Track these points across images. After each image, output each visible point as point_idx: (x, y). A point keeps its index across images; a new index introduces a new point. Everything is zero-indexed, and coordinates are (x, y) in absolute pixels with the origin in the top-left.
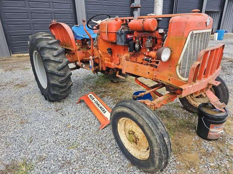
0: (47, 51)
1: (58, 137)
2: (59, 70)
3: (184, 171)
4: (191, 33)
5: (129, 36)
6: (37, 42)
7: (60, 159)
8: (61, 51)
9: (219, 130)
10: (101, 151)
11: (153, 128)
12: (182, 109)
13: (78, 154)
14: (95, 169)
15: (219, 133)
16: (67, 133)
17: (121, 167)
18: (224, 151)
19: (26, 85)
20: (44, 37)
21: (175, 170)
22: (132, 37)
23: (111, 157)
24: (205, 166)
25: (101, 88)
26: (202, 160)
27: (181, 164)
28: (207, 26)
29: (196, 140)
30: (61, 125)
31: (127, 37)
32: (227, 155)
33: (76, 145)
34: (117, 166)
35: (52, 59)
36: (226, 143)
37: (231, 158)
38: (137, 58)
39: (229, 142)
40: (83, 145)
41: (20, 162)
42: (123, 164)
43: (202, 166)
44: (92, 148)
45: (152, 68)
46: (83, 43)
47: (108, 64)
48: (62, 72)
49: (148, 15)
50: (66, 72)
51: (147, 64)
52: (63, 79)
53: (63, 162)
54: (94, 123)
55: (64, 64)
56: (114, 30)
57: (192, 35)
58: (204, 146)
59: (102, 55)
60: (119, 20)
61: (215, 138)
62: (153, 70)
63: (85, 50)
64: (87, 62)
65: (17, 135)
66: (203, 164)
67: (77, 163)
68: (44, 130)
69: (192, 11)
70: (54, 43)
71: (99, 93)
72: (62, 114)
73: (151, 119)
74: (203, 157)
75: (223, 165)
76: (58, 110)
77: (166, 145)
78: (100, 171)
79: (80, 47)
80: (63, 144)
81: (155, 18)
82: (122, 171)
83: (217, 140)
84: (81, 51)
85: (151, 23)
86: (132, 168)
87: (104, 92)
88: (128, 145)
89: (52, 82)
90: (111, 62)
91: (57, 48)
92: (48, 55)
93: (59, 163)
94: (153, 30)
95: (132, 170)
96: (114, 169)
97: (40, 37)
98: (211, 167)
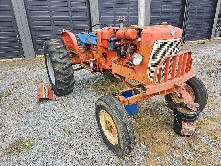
0: (55, 55)
1: (57, 123)
2: (64, 70)
3: (151, 158)
4: (156, 42)
5: (117, 43)
6: (48, 47)
7: (54, 140)
8: (66, 55)
9: (191, 127)
10: (87, 137)
11: (118, 118)
12: (168, 108)
13: (69, 137)
14: (79, 149)
15: (190, 130)
16: (64, 121)
17: (99, 150)
18: (194, 146)
19: (42, 82)
20: (54, 43)
21: (143, 157)
22: (120, 44)
23: (94, 142)
24: (171, 157)
25: (102, 86)
26: (170, 152)
27: (150, 153)
28: (172, 37)
29: (171, 135)
30: (61, 115)
31: (115, 43)
32: (195, 150)
33: (69, 131)
34: (96, 149)
35: (58, 61)
36: (198, 140)
37: (197, 152)
38: (123, 61)
39: (201, 140)
40: (75, 131)
41: (26, 139)
42: (101, 148)
43: (168, 157)
44: (81, 134)
45: (131, 70)
46: (87, 47)
47: (104, 65)
48: (66, 72)
49: (132, 26)
50: (70, 71)
51: (129, 67)
52: (67, 77)
53: (56, 142)
54: (88, 115)
55: (68, 65)
56: (106, 37)
57: (157, 44)
58: (176, 141)
59: (100, 58)
60: (111, 30)
61: (187, 134)
62: (132, 72)
63: (88, 53)
64: (88, 64)
65: (28, 120)
66: (170, 154)
67: (67, 144)
68: (47, 118)
69: (161, 24)
70: (61, 47)
71: (98, 91)
72: (65, 106)
73: (119, 111)
74: (172, 149)
75: (187, 158)
76: (62, 103)
77: (128, 132)
78: (82, 151)
79: (85, 50)
80: (60, 129)
81: (135, 29)
82: (99, 153)
83: (190, 136)
84: (85, 54)
85: (131, 33)
86: (108, 152)
87: (104, 89)
88: (107, 133)
89: (58, 79)
90: (106, 64)
91: (63, 52)
92: (55, 57)
93: (53, 143)
94: (133, 39)
95: (107, 153)
96: (94, 151)
97: (51, 43)
98: (176, 158)
